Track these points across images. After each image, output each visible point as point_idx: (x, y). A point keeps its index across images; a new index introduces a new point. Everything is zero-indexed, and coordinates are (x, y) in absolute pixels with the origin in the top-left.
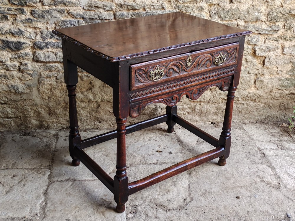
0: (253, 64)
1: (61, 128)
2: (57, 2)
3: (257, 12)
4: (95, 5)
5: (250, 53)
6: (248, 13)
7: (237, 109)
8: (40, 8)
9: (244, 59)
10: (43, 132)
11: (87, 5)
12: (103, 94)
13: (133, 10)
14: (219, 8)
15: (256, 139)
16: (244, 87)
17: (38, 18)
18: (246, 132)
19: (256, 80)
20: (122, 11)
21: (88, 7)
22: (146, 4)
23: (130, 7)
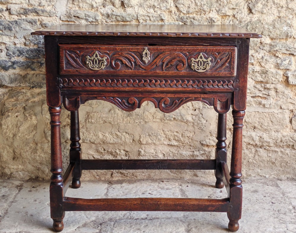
0: (285, 95)
1: (28, 179)
2: (27, 11)
3: (286, 26)
4: (75, 15)
5: (280, 81)
6: (274, 27)
7: (268, 159)
8: (6, 18)
9: (273, 89)
10: (4, 182)
11: (66, 15)
12: (85, 132)
13: (123, 21)
14: (235, 20)
15: (293, 196)
16: (277, 127)
17: (3, 30)
18: (281, 189)
19: (292, 118)
20: (109, 23)
21: (66, 18)
22: (140, 14)
23: (119, 18)
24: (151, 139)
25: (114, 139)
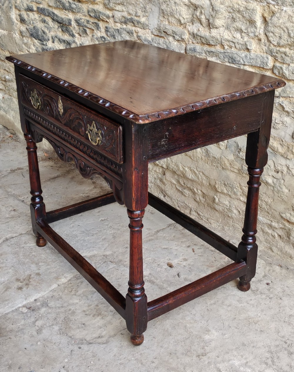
2: (127, 20)
4: (164, 30)
8: (112, 25)
11: (157, 28)
13: (207, 44)
17: (110, 37)
20: (195, 44)
21: (158, 32)
22: (224, 38)
23: (203, 40)
24: (226, 189)
25: (192, 176)
